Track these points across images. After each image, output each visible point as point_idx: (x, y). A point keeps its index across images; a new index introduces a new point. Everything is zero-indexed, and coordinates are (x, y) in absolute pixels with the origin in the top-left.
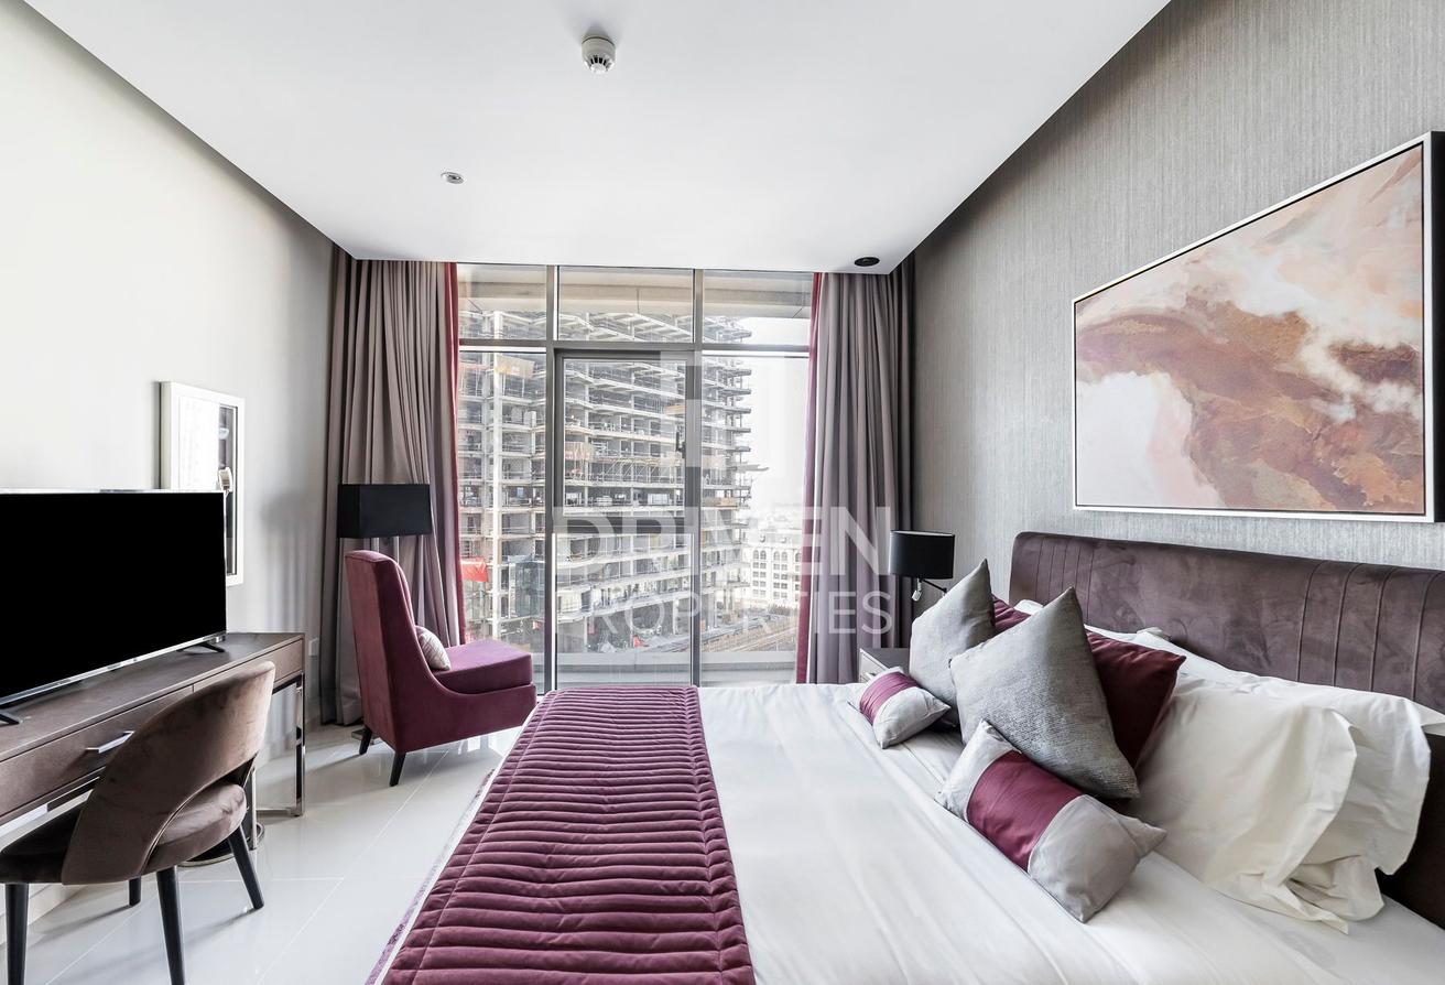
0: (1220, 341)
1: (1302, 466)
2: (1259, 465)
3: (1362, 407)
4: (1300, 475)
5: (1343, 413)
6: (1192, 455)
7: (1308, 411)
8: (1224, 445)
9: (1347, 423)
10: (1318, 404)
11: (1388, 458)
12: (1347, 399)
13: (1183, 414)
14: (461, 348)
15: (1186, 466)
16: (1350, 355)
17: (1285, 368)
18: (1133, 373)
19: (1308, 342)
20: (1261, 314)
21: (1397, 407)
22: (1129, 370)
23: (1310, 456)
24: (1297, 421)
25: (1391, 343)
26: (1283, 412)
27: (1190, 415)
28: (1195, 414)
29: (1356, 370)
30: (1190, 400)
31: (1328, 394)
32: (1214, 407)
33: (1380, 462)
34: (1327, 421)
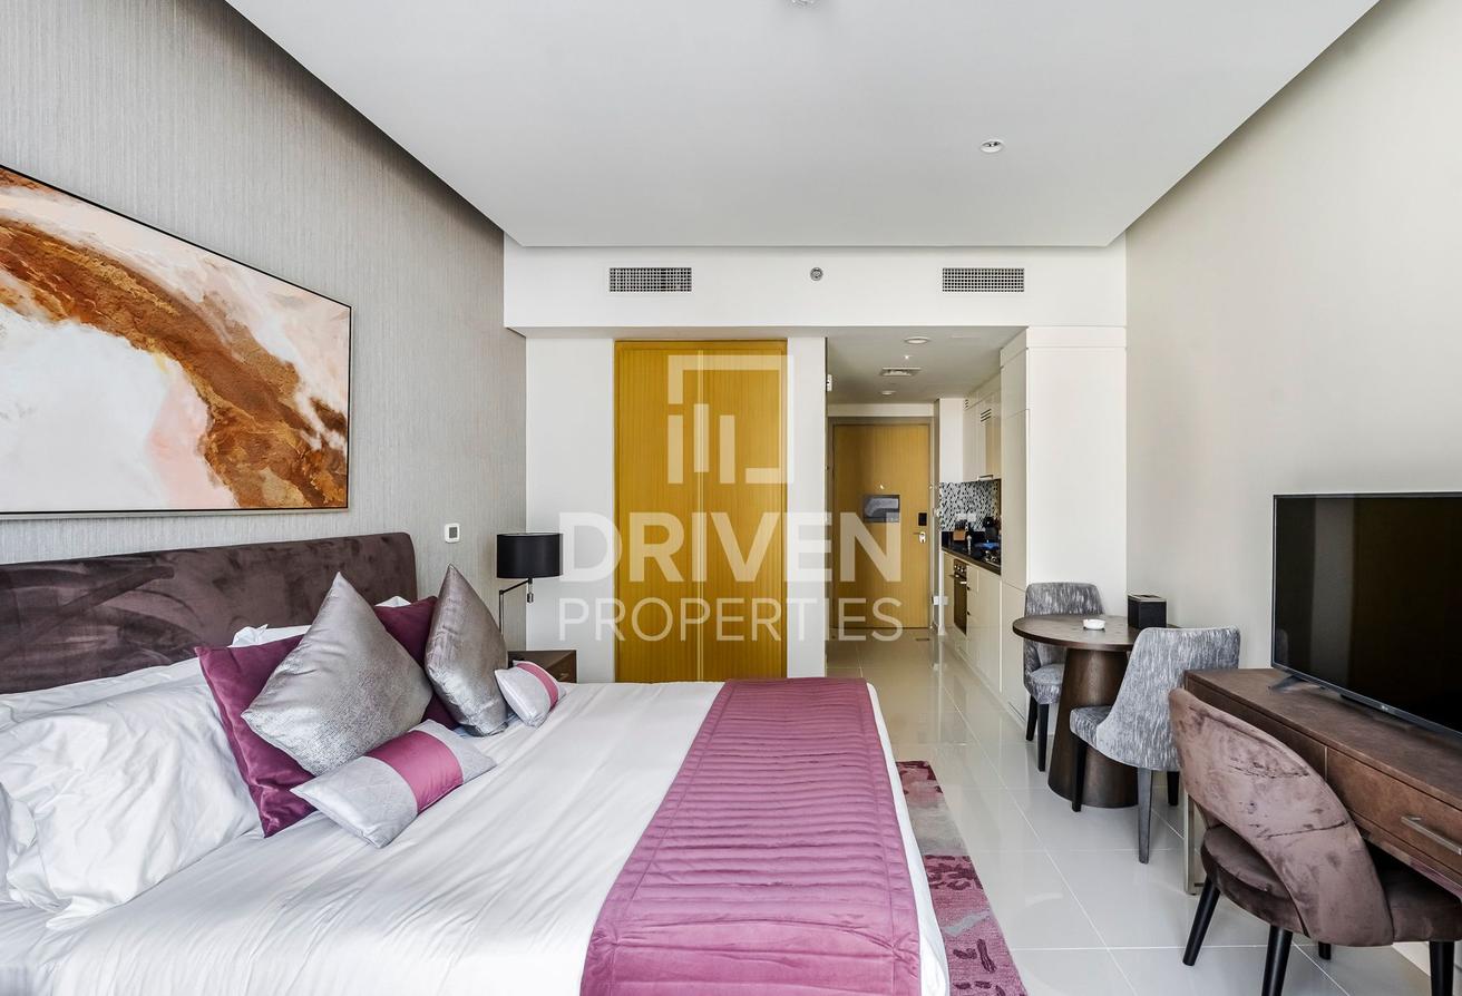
0: (236, 356)
1: (296, 477)
2: (266, 472)
3: (325, 443)
4: (293, 482)
5: (316, 445)
6: (206, 456)
7: (299, 439)
8: (240, 451)
9: (318, 451)
10: (303, 433)
11: (334, 475)
12: (318, 436)
13: (197, 416)
15: (201, 466)
16: (319, 407)
17: (286, 402)
18: (123, 339)
19: (300, 390)
20: (271, 353)
21: (339, 448)
22: (119, 333)
23: (299, 468)
24: (292, 443)
25: (337, 411)
26: (282, 434)
27: (206, 416)
28: (212, 417)
29: (323, 420)
30: (206, 400)
31: (310, 430)
32: (231, 415)
33: (331, 478)
34: (308, 448)
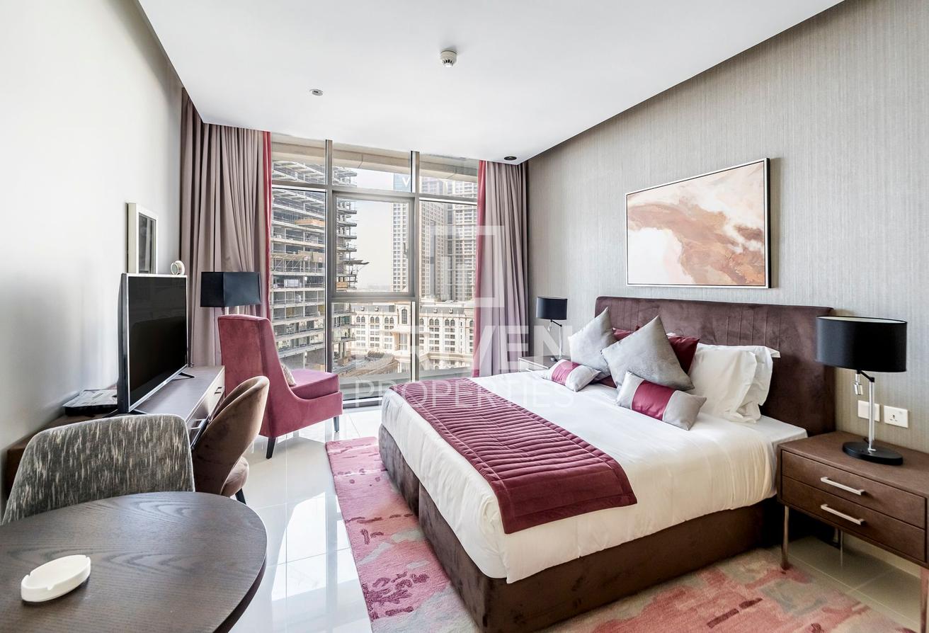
0: (694, 219)
1: (725, 269)
2: (709, 268)
3: (745, 249)
4: (724, 272)
5: (739, 250)
6: (682, 263)
7: (727, 249)
8: (695, 260)
9: (740, 254)
10: (730, 246)
11: (754, 267)
12: (740, 245)
13: (678, 248)
14: (273, 186)
15: (680, 267)
16: (741, 230)
17: (718, 232)
18: (655, 228)
19: (727, 223)
20: (709, 211)
21: (756, 249)
22: (653, 227)
23: (727, 265)
24: (723, 252)
25: (755, 228)
26: (718, 248)
27: (681, 248)
28: (683, 247)
29: (743, 235)
30: (681, 241)
31: (734, 243)
32: (690, 245)
33: (751, 268)
34: (733, 253)
